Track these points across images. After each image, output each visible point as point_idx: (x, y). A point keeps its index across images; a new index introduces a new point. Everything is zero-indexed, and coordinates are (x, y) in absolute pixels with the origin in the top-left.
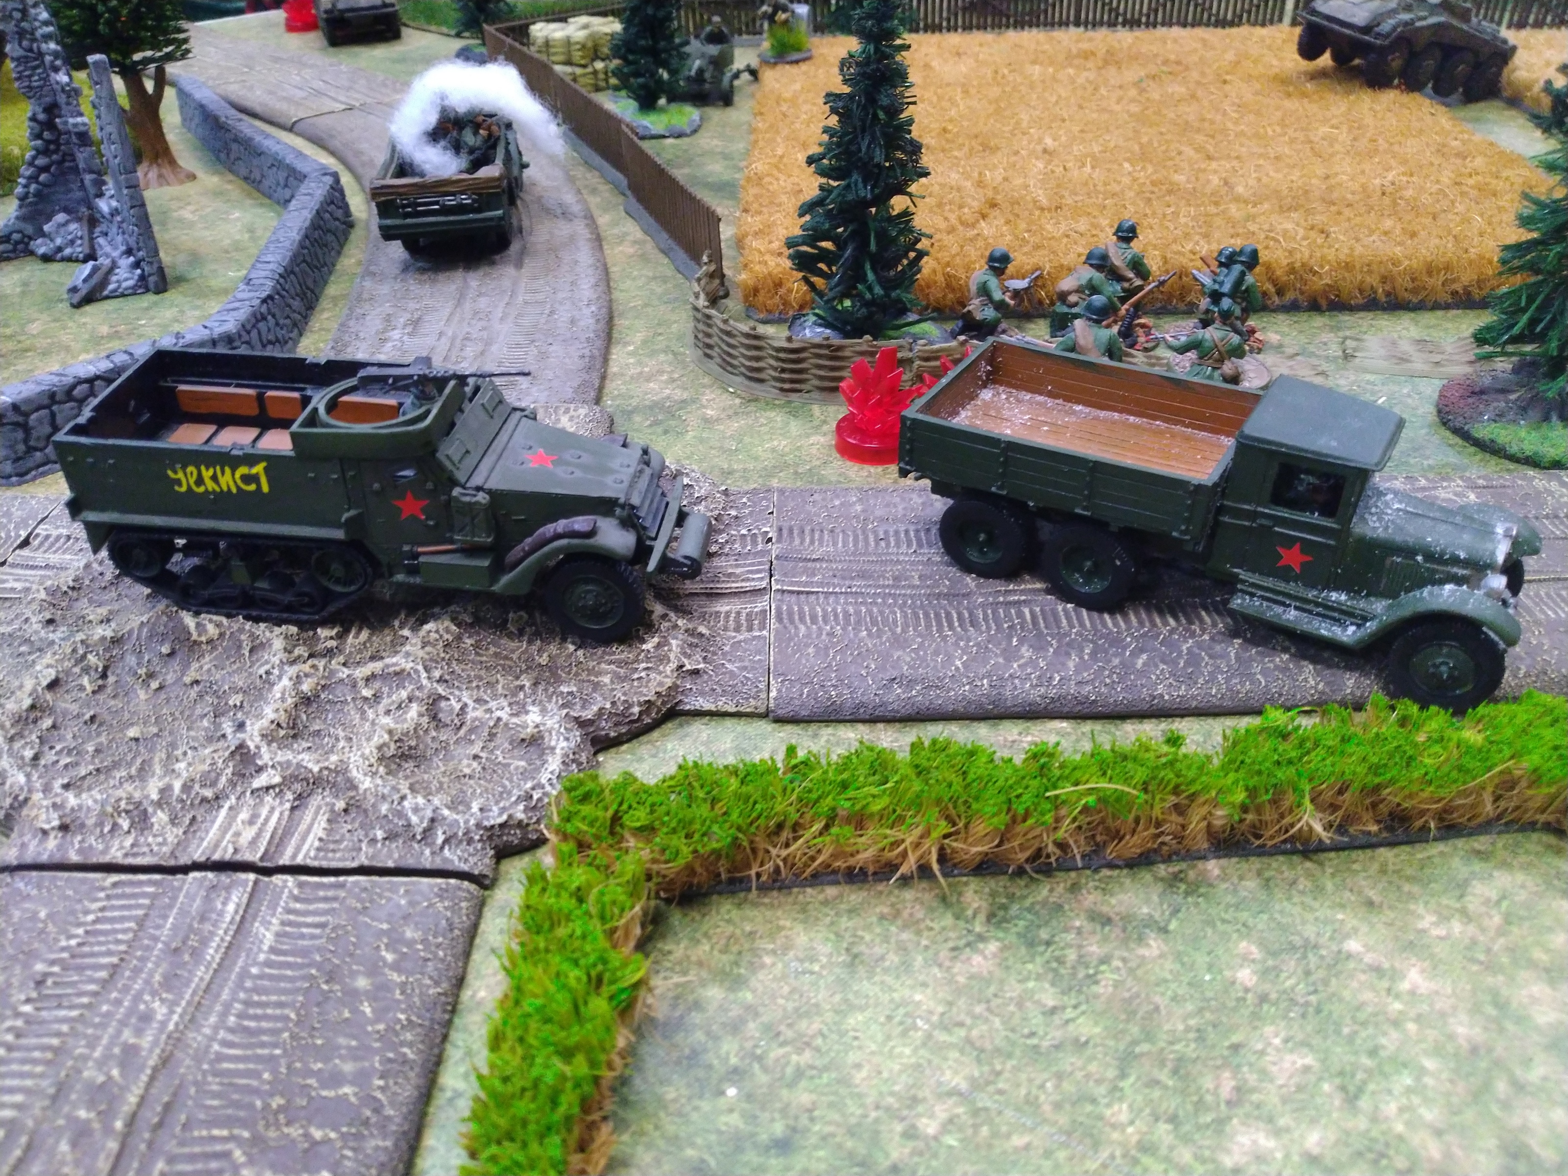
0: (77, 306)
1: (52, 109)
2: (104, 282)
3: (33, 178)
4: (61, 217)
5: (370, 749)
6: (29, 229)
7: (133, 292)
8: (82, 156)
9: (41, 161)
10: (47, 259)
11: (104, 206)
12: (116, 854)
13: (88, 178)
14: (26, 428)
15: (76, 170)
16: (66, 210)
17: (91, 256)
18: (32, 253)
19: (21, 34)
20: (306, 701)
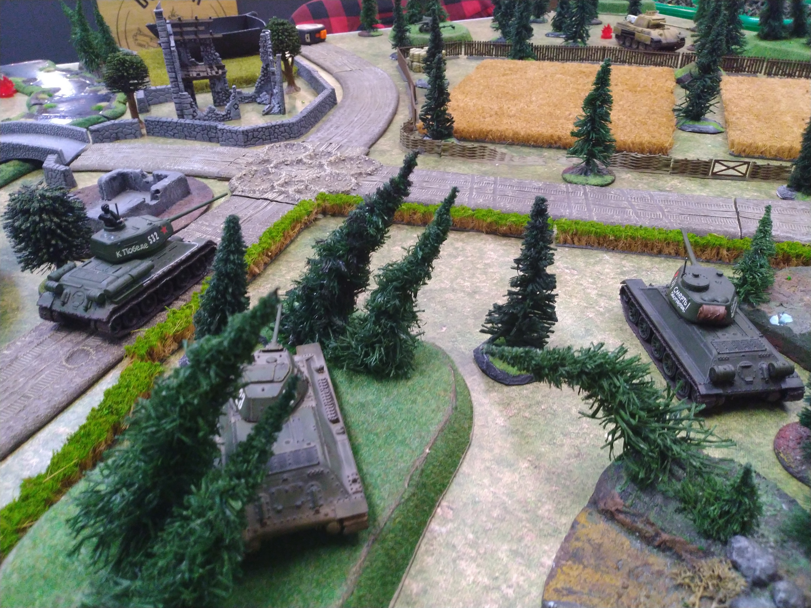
0: (264, 115)
1: (267, 65)
2: (271, 110)
3: (260, 82)
4: (265, 93)
5: (293, 189)
6: (257, 95)
7: (277, 113)
8: (272, 77)
9: (263, 78)
10: (259, 103)
11: (275, 91)
12: (250, 195)
13: (273, 83)
14: (247, 136)
15: (270, 81)
16: (266, 91)
17: (270, 104)
18: (256, 101)
19: (264, 46)
20: (286, 183)
